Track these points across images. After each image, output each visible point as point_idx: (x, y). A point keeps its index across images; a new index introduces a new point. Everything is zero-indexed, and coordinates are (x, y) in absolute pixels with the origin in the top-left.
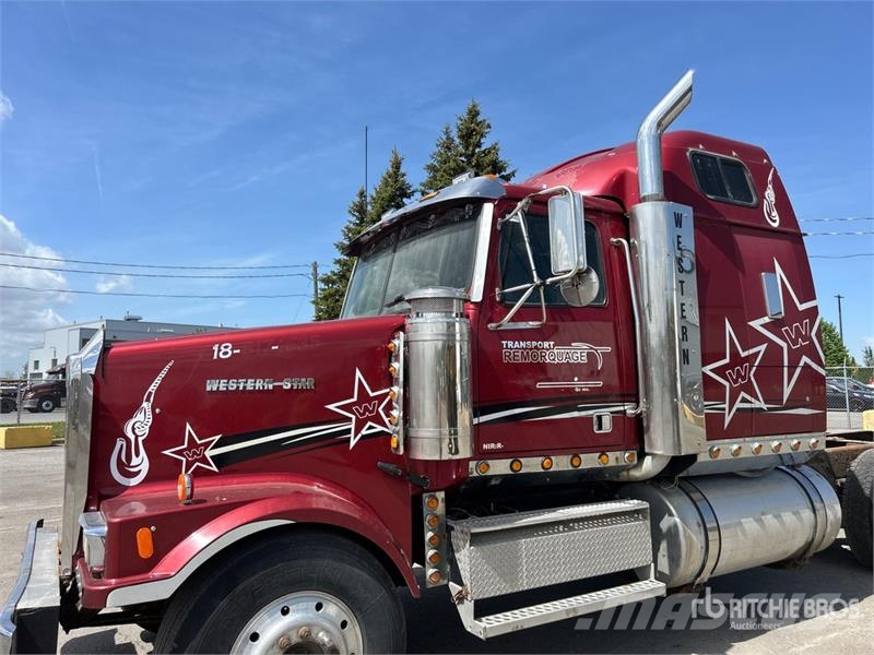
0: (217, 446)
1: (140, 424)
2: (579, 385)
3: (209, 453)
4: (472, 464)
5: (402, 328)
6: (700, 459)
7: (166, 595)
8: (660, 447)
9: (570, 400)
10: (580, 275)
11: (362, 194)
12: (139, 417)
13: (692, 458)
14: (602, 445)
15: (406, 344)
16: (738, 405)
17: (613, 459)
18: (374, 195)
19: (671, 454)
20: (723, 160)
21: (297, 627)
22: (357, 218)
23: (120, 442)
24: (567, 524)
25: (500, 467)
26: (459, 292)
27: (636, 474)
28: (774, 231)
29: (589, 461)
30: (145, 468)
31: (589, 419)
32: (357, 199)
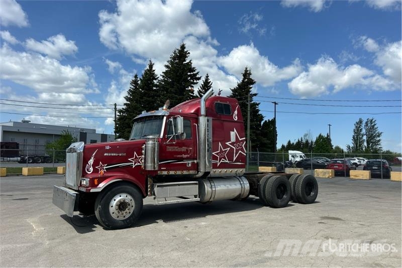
0: (107, 166)
1: (91, 161)
2: (184, 156)
3: (105, 168)
4: (159, 172)
5: (145, 143)
6: (211, 173)
7: (100, 191)
8: (202, 170)
9: (182, 159)
10: (182, 134)
11: (136, 77)
12: (91, 160)
13: (209, 173)
14: (189, 169)
15: (145, 147)
16: (221, 161)
17: (191, 172)
18: (142, 78)
19: (204, 171)
20: (224, 104)
21: (122, 199)
22: (134, 87)
23: (87, 165)
24: (179, 185)
25: (165, 173)
26: (157, 136)
27: (197, 176)
28: (236, 121)
29: (185, 172)
30: (92, 170)
31: (186, 163)
32: (134, 79)
